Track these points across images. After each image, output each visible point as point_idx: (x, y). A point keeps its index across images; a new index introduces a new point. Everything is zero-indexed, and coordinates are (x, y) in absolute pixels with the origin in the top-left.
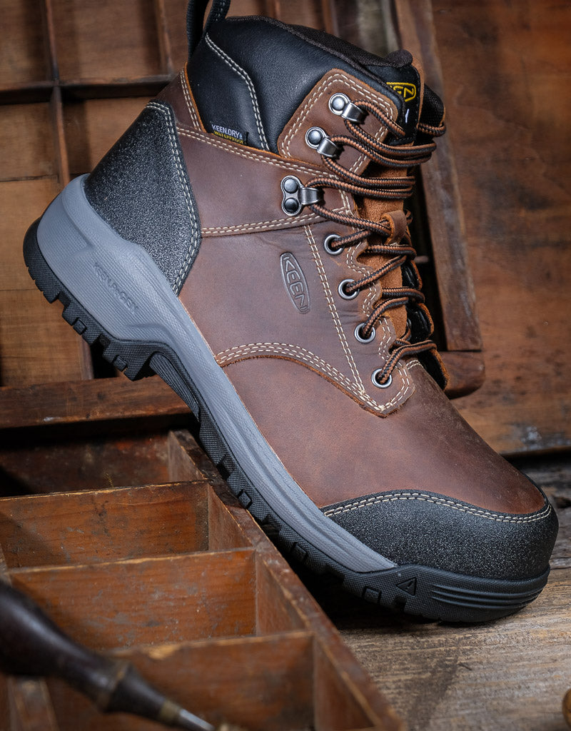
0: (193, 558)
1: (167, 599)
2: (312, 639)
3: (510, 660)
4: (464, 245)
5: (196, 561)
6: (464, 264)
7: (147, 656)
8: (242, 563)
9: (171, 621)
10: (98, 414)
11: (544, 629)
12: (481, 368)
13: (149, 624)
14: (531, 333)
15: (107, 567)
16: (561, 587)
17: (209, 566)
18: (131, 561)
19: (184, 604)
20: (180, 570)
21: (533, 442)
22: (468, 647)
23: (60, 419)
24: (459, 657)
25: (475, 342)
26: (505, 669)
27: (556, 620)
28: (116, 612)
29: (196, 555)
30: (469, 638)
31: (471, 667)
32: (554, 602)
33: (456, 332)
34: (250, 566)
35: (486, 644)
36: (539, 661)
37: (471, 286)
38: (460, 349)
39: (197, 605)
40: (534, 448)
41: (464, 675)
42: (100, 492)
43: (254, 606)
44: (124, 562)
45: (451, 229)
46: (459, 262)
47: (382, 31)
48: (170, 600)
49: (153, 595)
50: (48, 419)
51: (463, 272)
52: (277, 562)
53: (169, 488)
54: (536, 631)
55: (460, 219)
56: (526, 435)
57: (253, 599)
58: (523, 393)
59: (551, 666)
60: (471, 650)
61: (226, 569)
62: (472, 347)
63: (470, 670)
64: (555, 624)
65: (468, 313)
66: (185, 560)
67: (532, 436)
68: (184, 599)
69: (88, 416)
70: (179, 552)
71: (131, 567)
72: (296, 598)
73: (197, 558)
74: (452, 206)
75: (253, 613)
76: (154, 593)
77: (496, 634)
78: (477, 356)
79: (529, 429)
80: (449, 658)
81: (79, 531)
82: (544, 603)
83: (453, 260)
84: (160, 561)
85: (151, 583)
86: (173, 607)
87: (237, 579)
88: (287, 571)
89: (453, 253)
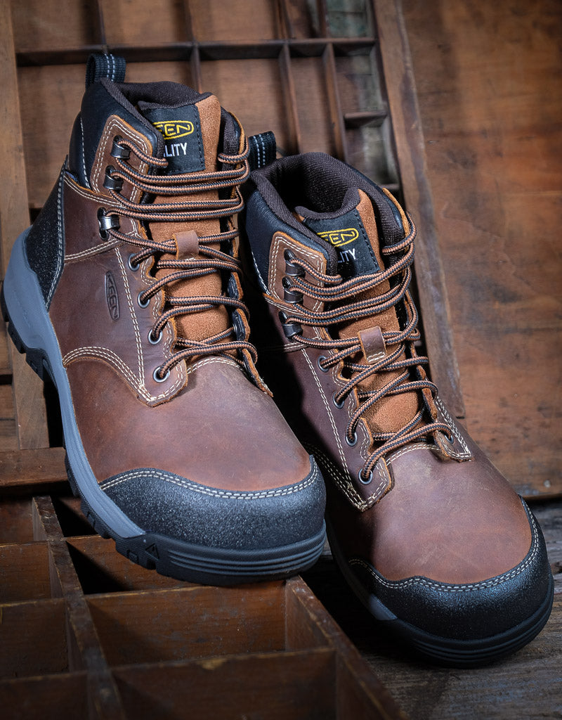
1: (213, 620)
2: (335, 652)
4: (450, 331)
6: (450, 347)
7: (200, 667)
8: (274, 591)
9: (216, 638)
13: (199, 641)
14: (503, 403)
15: (165, 593)
18: (185, 589)
19: (227, 624)
20: (224, 597)
26: (488, 678)
28: (172, 630)
34: (282, 594)
36: (516, 672)
37: (456, 365)
39: (238, 625)
41: (455, 683)
44: (179, 590)
45: (440, 318)
46: (447, 345)
48: (216, 621)
49: (201, 617)
51: (450, 354)
52: (303, 590)
55: (447, 311)
57: (283, 620)
58: (497, 452)
59: (526, 676)
62: (458, 414)
63: (460, 679)
65: (454, 387)
68: (227, 620)
71: (184, 594)
72: (320, 620)
74: (440, 300)
76: (202, 615)
80: (442, 670)
83: (441, 344)
84: (208, 589)
85: (201, 607)
86: (219, 626)
87: (271, 604)
88: (312, 598)
89: (442, 339)
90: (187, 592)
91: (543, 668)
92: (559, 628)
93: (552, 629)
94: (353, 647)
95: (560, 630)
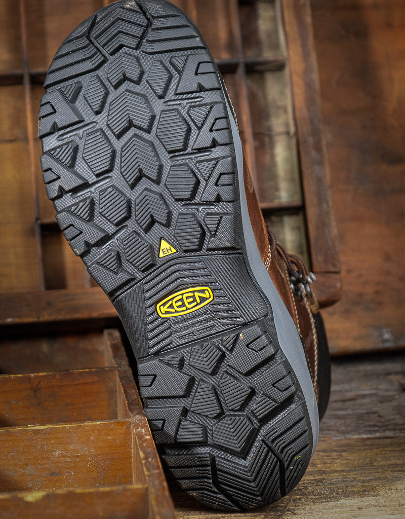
0: (84, 425)
1: (65, 456)
2: (147, 489)
3: (327, 508)
4: (329, 192)
5: (87, 428)
6: (328, 206)
7: (21, 499)
8: (122, 430)
9: (68, 472)
10: (47, 316)
11: (360, 484)
12: (339, 285)
13: (52, 474)
14: (387, 258)
15: (19, 431)
16: (384, 452)
17: (96, 432)
18: (38, 428)
19: (78, 460)
20: (74, 435)
21: (386, 341)
22: (298, 497)
23: (18, 320)
24: (289, 505)
25: (334, 266)
26: (321, 514)
27: (371, 478)
28: (27, 465)
29: (86, 424)
30: (301, 489)
31: (296, 512)
32: (375, 464)
33: (320, 258)
34: (128, 433)
35: (314, 495)
36: (349, 509)
37: (334, 223)
38: (323, 270)
39: (88, 461)
40: (388, 345)
41: (288, 518)
42: (36, 374)
43: (131, 463)
44: (32, 428)
45: (320, 181)
46: (325, 206)
47: (276, 31)
48: (67, 457)
49: (54, 453)
50: (9, 320)
51: (328, 213)
52: (143, 431)
53: (88, 372)
54: (353, 486)
55: (327, 174)
56: (381, 335)
57: (130, 457)
58: (380, 303)
59: (357, 512)
60: (300, 499)
61: (109, 435)
62: (333, 269)
63: (295, 514)
64: (369, 481)
65: (330, 243)
66: (78, 428)
67: (387, 336)
68: (77, 456)
69: (39, 318)
70: (75, 421)
71: (37, 432)
72: (146, 458)
73: (87, 426)
74: (320, 163)
75: (131, 468)
76: (54, 451)
77: (322, 487)
78: (337, 276)
79: (384, 330)
80: (281, 505)
81: (20, 403)
82: (367, 464)
83: (320, 204)
84: (60, 428)
85: (53, 444)
86: (70, 462)
87: (118, 442)
88: (148, 437)
89: (321, 199)
90: (39, 430)
91: (375, 506)
92: (403, 469)
93: (396, 469)
94: (165, 484)
95: (403, 471)
